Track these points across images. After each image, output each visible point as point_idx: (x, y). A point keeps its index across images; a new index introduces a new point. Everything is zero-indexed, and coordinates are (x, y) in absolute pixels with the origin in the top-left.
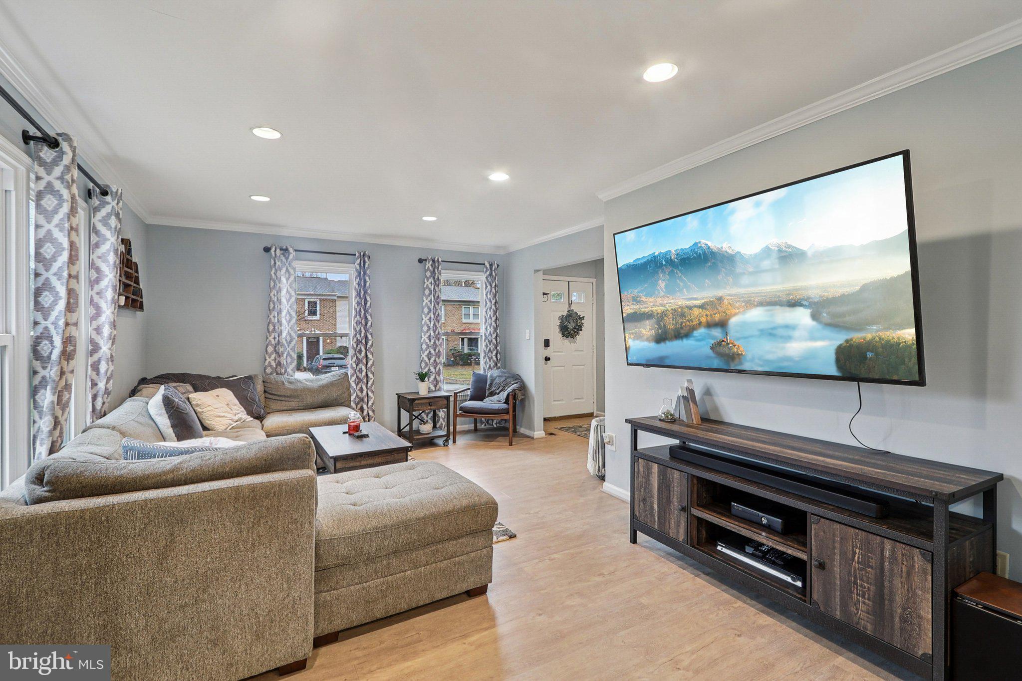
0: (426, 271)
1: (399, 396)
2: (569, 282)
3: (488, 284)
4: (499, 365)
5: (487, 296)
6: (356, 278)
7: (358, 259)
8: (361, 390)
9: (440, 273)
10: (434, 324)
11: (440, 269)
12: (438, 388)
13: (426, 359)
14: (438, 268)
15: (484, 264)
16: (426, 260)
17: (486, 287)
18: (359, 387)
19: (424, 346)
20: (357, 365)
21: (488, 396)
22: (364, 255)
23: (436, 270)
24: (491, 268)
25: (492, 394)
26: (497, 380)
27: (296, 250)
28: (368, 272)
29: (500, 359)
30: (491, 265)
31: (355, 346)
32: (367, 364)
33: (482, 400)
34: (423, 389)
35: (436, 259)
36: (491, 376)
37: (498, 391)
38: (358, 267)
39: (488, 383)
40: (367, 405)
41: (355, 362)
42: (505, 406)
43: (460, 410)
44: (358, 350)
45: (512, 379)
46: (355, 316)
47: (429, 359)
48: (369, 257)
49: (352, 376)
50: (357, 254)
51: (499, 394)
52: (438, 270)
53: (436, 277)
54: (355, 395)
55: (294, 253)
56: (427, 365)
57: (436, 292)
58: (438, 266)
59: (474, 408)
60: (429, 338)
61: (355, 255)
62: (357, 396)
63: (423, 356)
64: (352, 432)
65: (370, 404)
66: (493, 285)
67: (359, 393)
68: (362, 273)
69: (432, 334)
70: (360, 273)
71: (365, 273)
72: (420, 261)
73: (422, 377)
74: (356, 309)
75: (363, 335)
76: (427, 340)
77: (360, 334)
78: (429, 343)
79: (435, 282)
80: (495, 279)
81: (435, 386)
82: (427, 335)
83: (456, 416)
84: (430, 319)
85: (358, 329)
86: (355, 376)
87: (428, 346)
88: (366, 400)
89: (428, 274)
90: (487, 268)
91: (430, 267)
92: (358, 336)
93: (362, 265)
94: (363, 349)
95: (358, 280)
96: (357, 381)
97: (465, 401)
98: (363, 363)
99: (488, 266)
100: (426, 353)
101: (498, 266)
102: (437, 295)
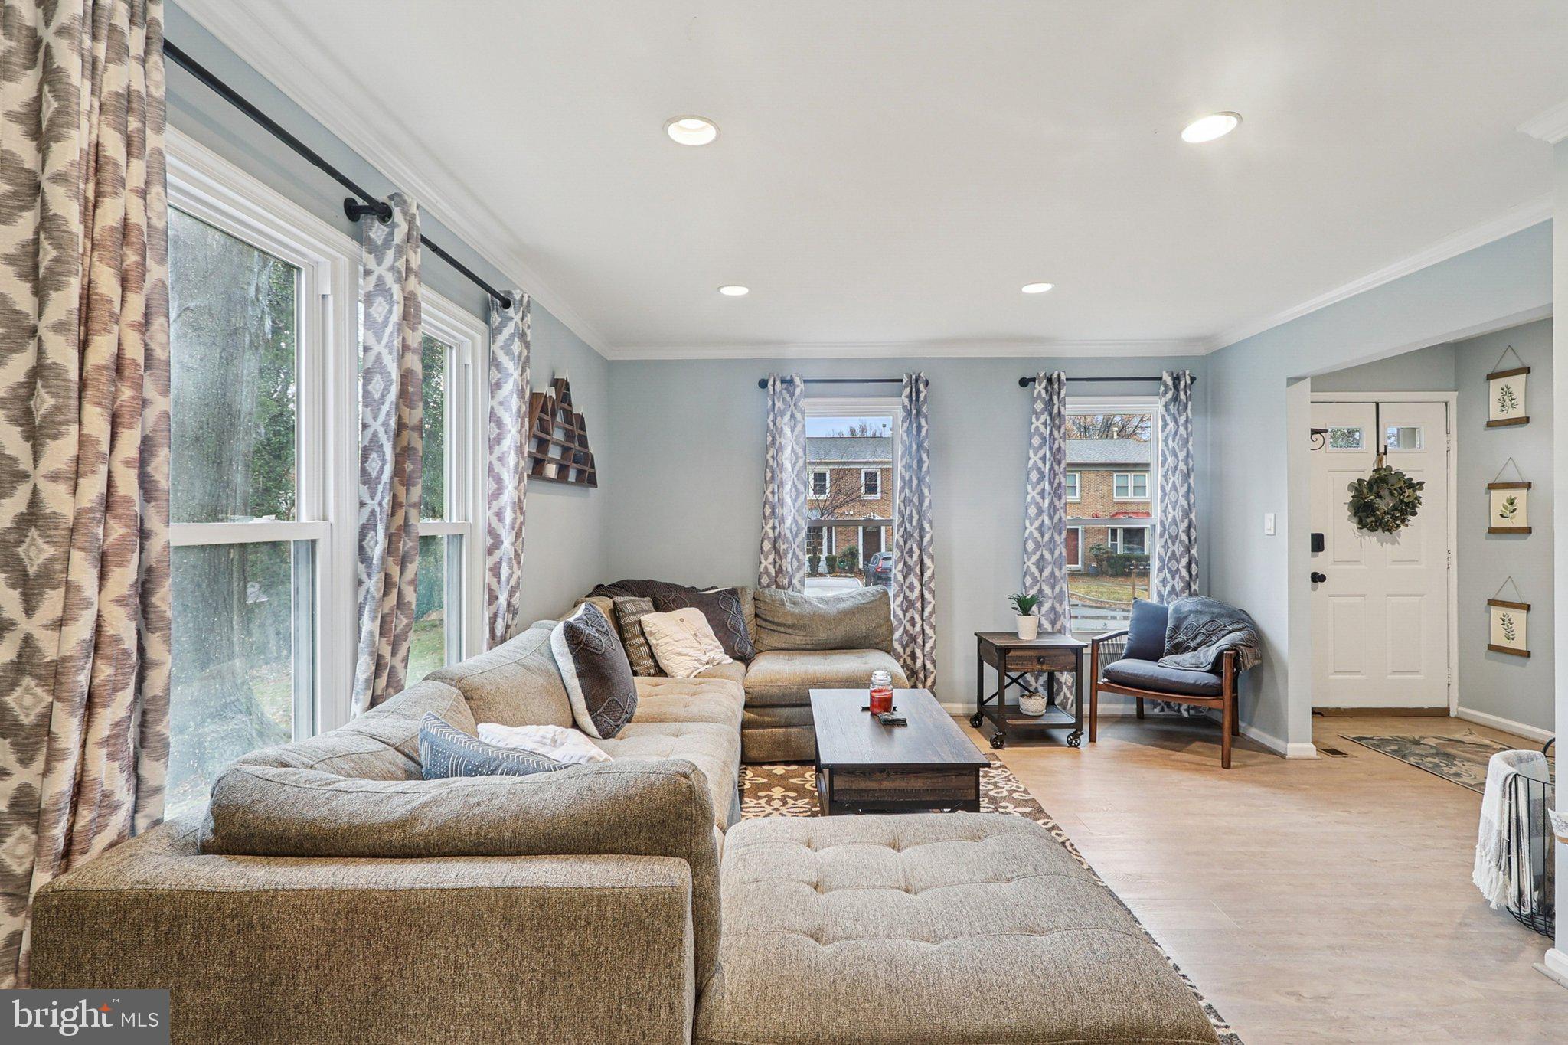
0: (1035, 400)
1: (981, 639)
2: (1377, 404)
3: (1168, 419)
4: (1193, 587)
5: (1167, 445)
6: (903, 421)
7: (906, 386)
8: (912, 622)
9: (1063, 402)
10: (1051, 503)
11: (1062, 395)
12: (1058, 626)
13: (1034, 569)
14: (1059, 393)
15: (1160, 379)
16: (1034, 380)
17: (1165, 425)
18: (908, 615)
19: (1030, 546)
20: (905, 578)
21: (1170, 653)
22: (917, 380)
23: (1055, 398)
24: (1176, 387)
25: (1179, 648)
26: (1191, 619)
27: (805, 381)
28: (924, 409)
29: (1197, 575)
30: (1176, 380)
31: (902, 543)
32: (922, 575)
33: (1156, 660)
34: (1027, 630)
35: (1055, 376)
36: (1176, 610)
37: (1192, 644)
38: (907, 402)
39: (1170, 624)
40: (923, 650)
41: (902, 571)
42: (1211, 679)
43: (1104, 677)
44: (907, 550)
45: (1227, 621)
46: (902, 490)
47: (1041, 571)
48: (927, 383)
49: (896, 596)
50: (906, 379)
51: (1195, 649)
52: (1058, 397)
53: (1055, 410)
54: (901, 630)
55: (802, 386)
56: (1035, 581)
57: (1055, 440)
58: (1060, 389)
59: (1136, 675)
60: (1041, 529)
61: (902, 381)
62: (906, 632)
63: (1028, 564)
64: (876, 710)
65: (927, 648)
66: (1182, 420)
67: (909, 627)
68: (914, 412)
69: (1047, 521)
70: (909, 413)
71: (918, 412)
72: (1024, 382)
73: (1025, 606)
74: (902, 477)
75: (914, 523)
76: (1036, 534)
77: (911, 522)
78: (1040, 539)
79: (1053, 420)
80: (1186, 407)
81: (1053, 624)
82: (1037, 523)
83: (1095, 688)
84: (1042, 494)
85: (908, 512)
86: (902, 595)
87: (1038, 546)
88: (920, 640)
89: (1039, 406)
90: (1166, 385)
91: (1043, 393)
92: (908, 525)
93: (914, 398)
94: (915, 548)
95: (906, 425)
96: (905, 605)
97: (1116, 656)
98: (915, 575)
99: (1170, 382)
100: (1034, 558)
101: (1193, 379)
102: (1056, 446)
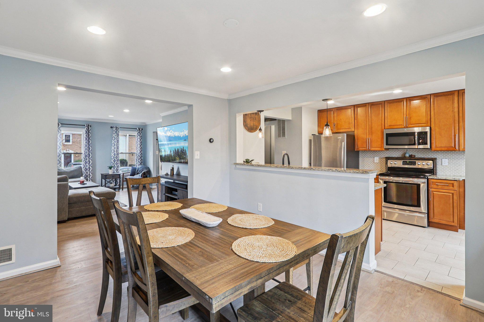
0: (113, 131)
1: (102, 175)
3: (138, 136)
4: (142, 164)
5: (138, 140)
6: (85, 134)
7: (86, 127)
8: (87, 173)
9: (119, 132)
10: (117, 150)
11: (119, 131)
12: (117, 172)
13: (113, 162)
14: (118, 130)
15: (137, 129)
16: (113, 127)
17: (137, 137)
18: (86, 172)
19: (112, 157)
20: (85, 164)
21: (136, 174)
22: (89, 126)
23: (117, 131)
24: (139, 130)
25: (138, 174)
26: (140, 169)
27: (61, 124)
28: (90, 131)
29: (142, 162)
30: (139, 129)
31: (85, 157)
32: (89, 163)
33: (133, 176)
34: (110, 172)
35: (117, 127)
36: (138, 168)
37: (140, 173)
38: (86, 130)
39: (137, 170)
40: (89, 178)
41: (85, 163)
42: (141, 177)
43: (125, 179)
44: (86, 159)
45: (145, 169)
46: (85, 147)
47: (114, 162)
48: (91, 126)
49: (83, 168)
50: (86, 125)
51: (140, 174)
52: (118, 131)
53: (117, 133)
54: (85, 174)
55: (61, 125)
56: (113, 164)
57: (117, 138)
58: (118, 129)
59: (130, 178)
60: (114, 155)
61: (85, 125)
62: (85, 175)
63: (112, 161)
64: (81, 183)
65: (90, 177)
66: (140, 136)
67: (86, 174)
68: (88, 132)
69: (116, 153)
70: (87, 132)
71: (89, 132)
72: (111, 127)
73: (110, 168)
74: (85, 145)
75: (88, 153)
76: (113, 155)
77: (87, 153)
78: (114, 156)
79: (117, 135)
80: (141, 134)
81: (117, 171)
82: (114, 153)
83: (123, 181)
84: (115, 148)
85: (86, 151)
86: (85, 168)
87: (114, 158)
88: (89, 176)
89: (114, 132)
90: (137, 130)
91: (115, 130)
92: (86, 154)
93: (88, 129)
94: (88, 158)
95: (86, 134)
96: (85, 169)
97: (128, 175)
98: (88, 164)
99: (138, 130)
100: (113, 160)
101: (142, 129)
102: (117, 140)
